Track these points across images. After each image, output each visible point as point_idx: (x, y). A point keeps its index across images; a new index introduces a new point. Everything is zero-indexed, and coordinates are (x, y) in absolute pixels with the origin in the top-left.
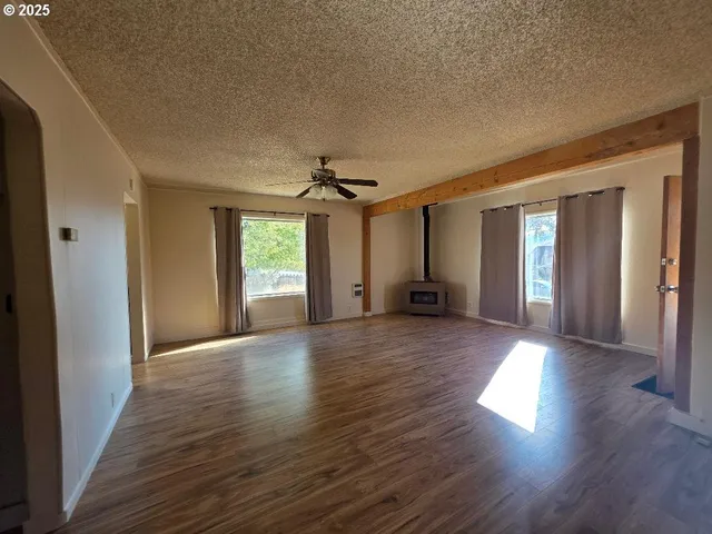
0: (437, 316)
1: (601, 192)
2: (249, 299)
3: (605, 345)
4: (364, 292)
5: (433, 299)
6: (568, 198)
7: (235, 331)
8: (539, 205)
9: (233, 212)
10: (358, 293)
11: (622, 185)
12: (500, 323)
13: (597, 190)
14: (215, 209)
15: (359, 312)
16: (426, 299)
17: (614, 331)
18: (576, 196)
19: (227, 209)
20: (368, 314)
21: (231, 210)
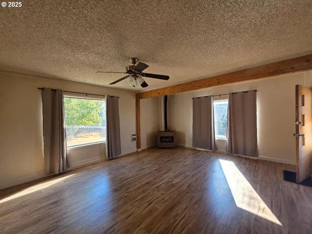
0: (173, 148)
1: (247, 92)
2: (68, 149)
3: (251, 158)
4: (137, 139)
5: (171, 140)
6: (233, 94)
7: (57, 173)
8: (220, 97)
9: (57, 92)
10: (134, 139)
11: (255, 89)
12: (203, 150)
13: (246, 90)
14: (43, 89)
15: (135, 150)
16: (167, 140)
17: (255, 151)
18: (236, 93)
19: (52, 90)
20: (140, 150)
21: (55, 90)
